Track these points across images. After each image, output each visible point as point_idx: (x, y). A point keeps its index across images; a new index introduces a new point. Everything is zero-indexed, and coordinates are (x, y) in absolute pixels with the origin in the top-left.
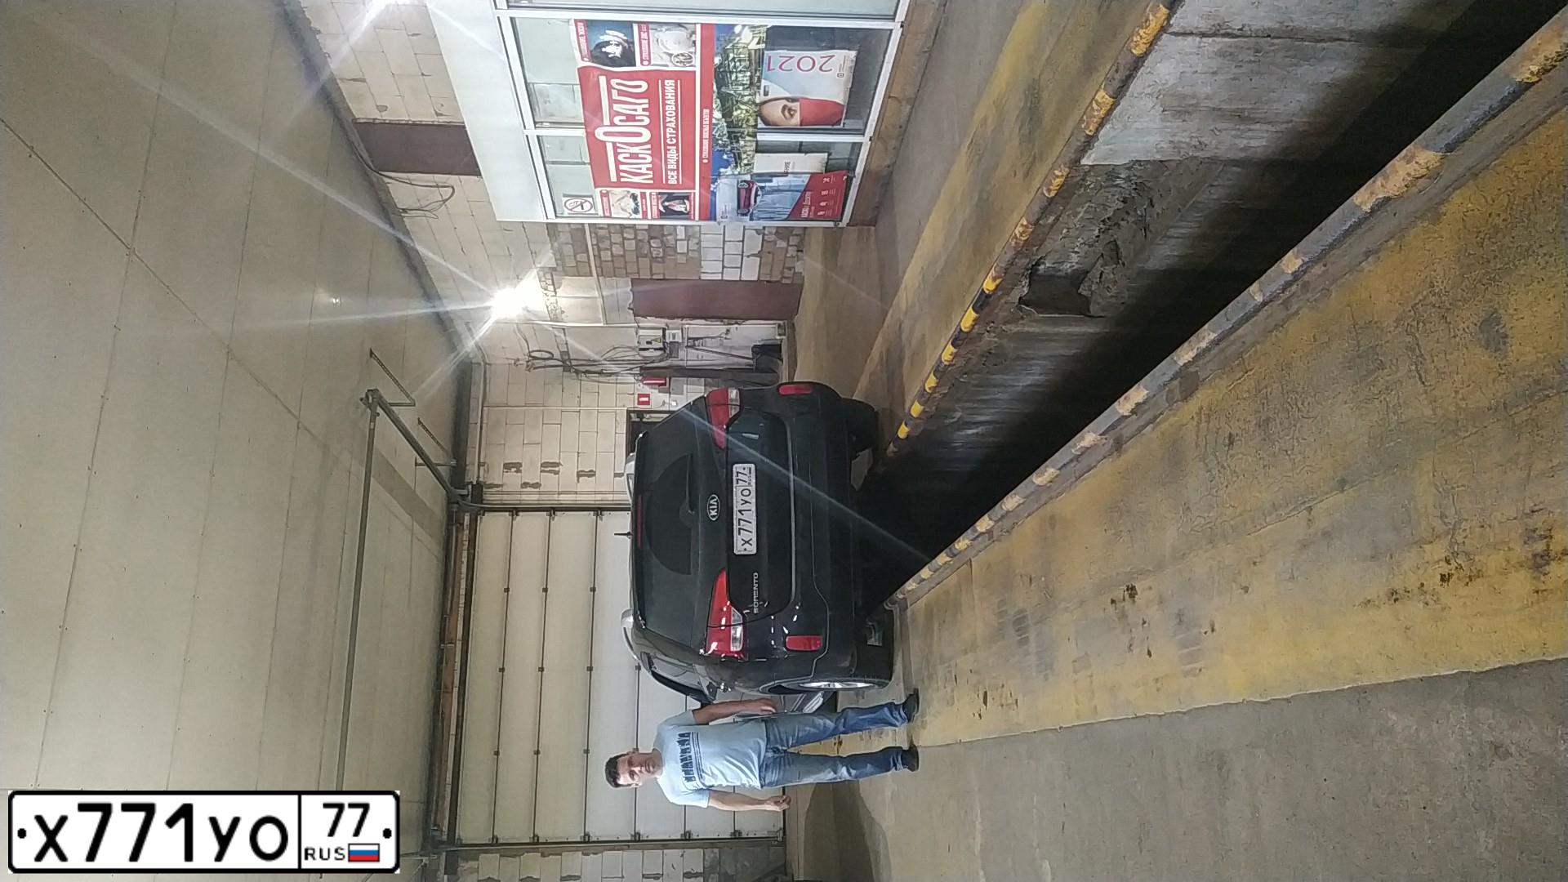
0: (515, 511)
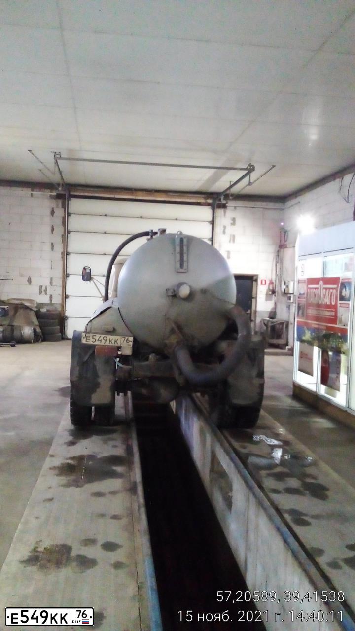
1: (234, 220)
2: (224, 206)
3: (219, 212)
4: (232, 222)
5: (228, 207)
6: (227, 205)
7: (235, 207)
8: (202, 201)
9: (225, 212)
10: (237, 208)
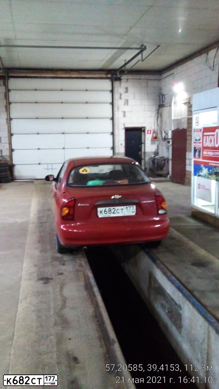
0: (112, 91)
1: (127, 88)
2: (119, 79)
3: (117, 84)
4: (126, 90)
5: (122, 80)
6: (121, 78)
7: (127, 79)
8: (104, 76)
9: (120, 83)
10: (129, 80)
